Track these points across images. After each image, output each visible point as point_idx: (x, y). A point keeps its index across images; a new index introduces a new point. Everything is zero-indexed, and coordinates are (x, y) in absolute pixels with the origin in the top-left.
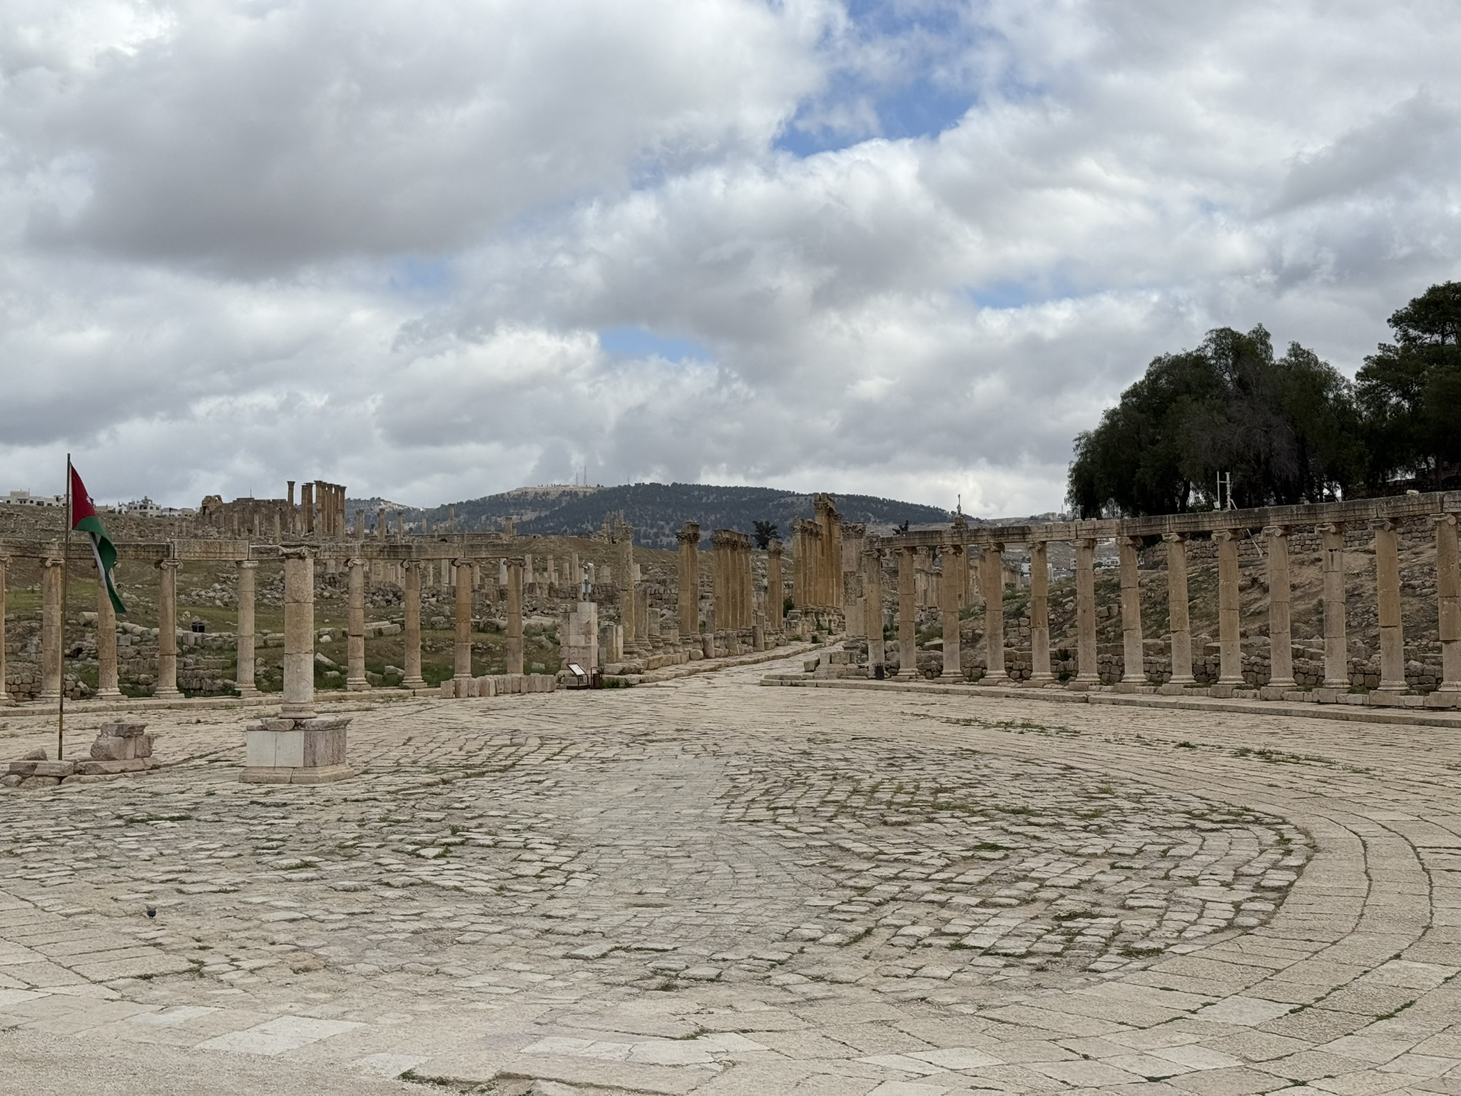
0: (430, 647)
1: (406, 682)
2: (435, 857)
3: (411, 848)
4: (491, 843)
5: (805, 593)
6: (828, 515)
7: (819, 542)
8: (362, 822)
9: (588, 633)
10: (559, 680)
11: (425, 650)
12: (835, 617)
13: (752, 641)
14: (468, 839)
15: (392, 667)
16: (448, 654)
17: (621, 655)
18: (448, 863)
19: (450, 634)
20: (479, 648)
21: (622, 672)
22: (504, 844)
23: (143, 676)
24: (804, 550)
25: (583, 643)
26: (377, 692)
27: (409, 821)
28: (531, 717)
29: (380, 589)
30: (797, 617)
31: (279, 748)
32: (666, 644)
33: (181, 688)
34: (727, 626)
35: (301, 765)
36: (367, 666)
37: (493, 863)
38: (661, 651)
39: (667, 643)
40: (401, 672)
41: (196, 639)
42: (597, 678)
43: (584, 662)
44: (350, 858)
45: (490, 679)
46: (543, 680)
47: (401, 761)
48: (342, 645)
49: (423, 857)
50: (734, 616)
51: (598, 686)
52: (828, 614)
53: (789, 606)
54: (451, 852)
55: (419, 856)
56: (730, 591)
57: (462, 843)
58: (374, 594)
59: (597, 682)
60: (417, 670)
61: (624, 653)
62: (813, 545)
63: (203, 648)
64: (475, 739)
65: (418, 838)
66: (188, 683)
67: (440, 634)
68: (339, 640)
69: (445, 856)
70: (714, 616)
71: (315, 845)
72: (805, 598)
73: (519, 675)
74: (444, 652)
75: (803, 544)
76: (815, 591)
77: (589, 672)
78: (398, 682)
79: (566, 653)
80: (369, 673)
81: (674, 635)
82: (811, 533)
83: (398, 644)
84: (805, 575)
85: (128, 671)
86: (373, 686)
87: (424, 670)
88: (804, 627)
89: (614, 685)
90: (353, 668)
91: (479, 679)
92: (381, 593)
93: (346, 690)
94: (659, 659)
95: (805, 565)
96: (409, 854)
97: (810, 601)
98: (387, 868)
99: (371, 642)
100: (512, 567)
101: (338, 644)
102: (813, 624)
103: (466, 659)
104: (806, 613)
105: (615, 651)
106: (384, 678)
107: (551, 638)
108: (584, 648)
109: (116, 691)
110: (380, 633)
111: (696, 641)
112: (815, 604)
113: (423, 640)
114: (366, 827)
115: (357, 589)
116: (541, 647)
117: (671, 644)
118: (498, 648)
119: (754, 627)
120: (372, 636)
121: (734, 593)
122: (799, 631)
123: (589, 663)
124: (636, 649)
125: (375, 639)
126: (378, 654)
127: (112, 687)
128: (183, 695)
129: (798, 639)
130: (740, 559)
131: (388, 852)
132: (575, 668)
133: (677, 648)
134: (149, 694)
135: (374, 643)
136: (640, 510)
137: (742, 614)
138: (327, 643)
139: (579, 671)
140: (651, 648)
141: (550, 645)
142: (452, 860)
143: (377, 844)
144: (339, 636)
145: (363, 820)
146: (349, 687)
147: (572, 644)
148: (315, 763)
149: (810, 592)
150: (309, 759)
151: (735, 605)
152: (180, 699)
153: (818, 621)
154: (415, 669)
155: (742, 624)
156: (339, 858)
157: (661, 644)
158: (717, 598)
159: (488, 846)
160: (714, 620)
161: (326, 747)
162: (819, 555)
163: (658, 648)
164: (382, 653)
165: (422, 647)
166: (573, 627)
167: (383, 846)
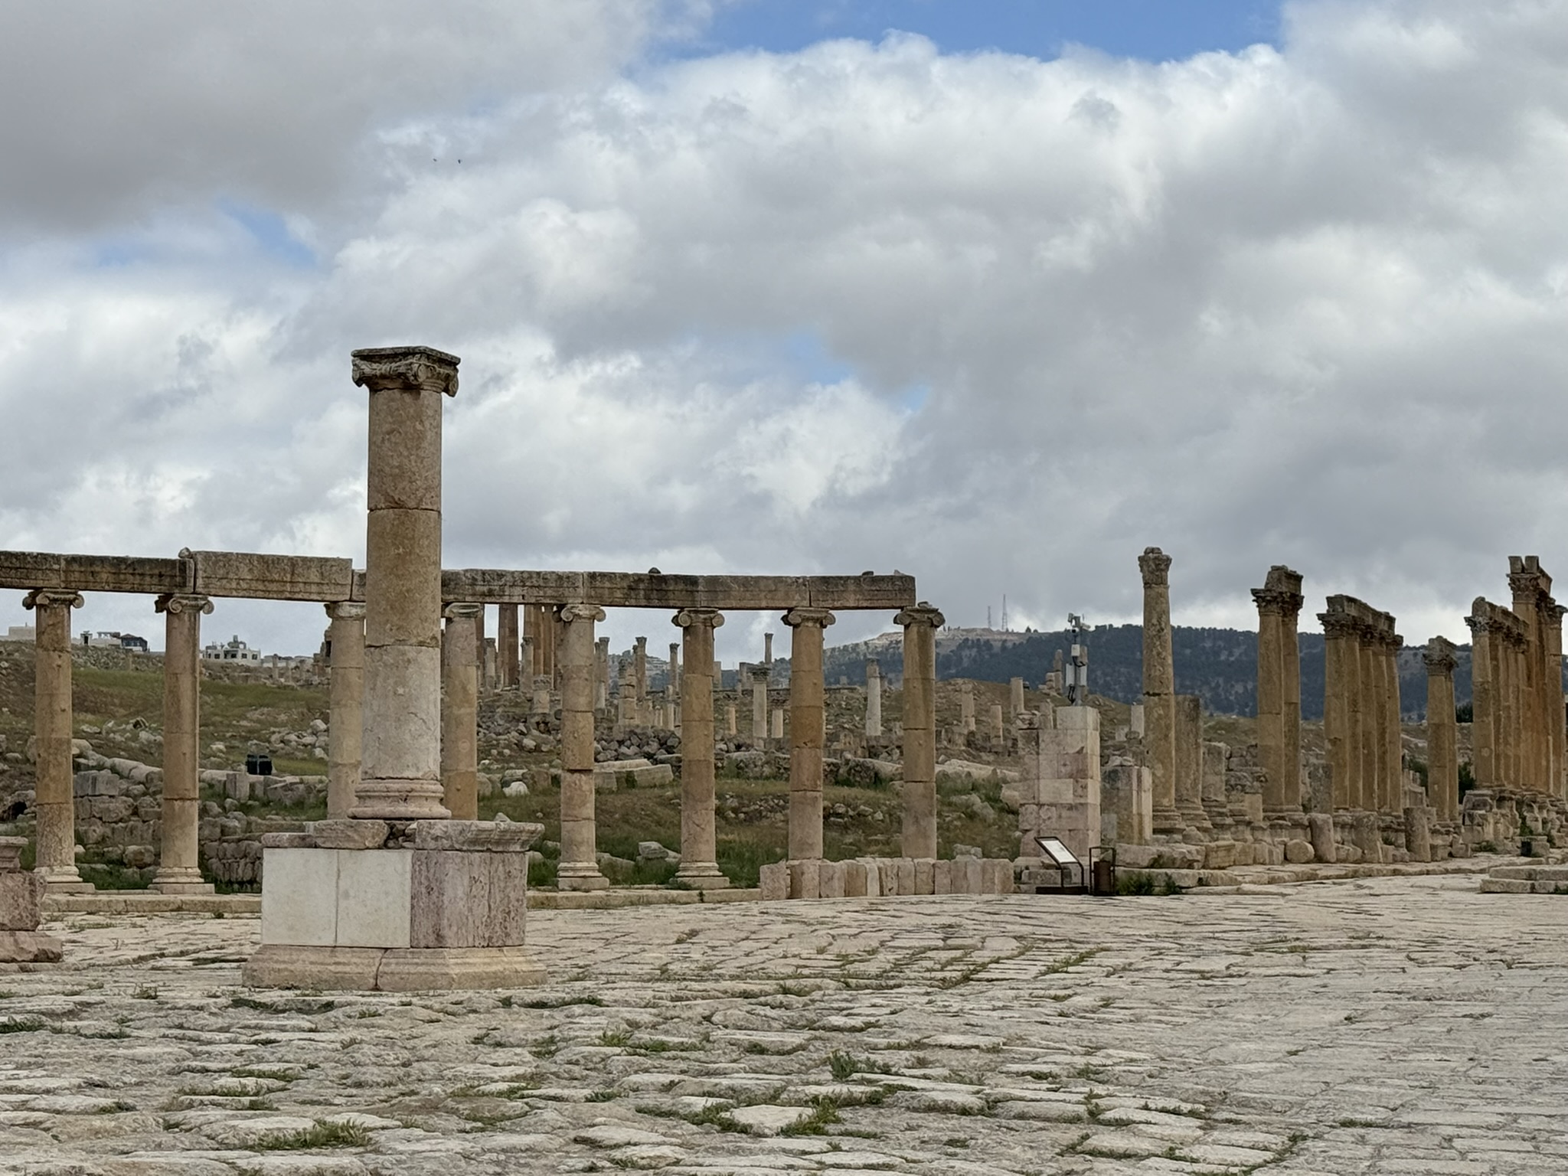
0: (735, 811)
1: (684, 875)
2: (787, 1132)
3: (700, 1104)
4: (974, 1102)
5: (1498, 757)
6: (1537, 606)
7: (1521, 657)
8: (545, 1049)
9: (1079, 775)
10: (1018, 877)
11: (725, 818)
12: (1554, 815)
13: (1402, 840)
14: (891, 1089)
15: (654, 845)
16: (772, 825)
17: (1148, 833)
18: (836, 1148)
19: (779, 787)
20: (838, 815)
21: (1157, 862)
22: (1020, 1107)
23: (132, 848)
24: (1496, 668)
25: (1069, 798)
26: (622, 892)
27: (693, 1048)
28: (975, 915)
29: (632, 732)
30: (1485, 804)
31: (346, 895)
32: (1238, 823)
33: (207, 874)
34: (1355, 803)
35: (403, 940)
36: (601, 844)
37: (998, 1156)
38: (1228, 836)
39: (1242, 821)
40: (672, 856)
41: (252, 786)
42: (1104, 872)
43: (1072, 838)
44: (491, 1123)
45: (871, 864)
46: (984, 871)
47: (670, 967)
48: (551, 801)
49: (745, 1130)
50: (1368, 786)
51: (1105, 887)
52: (1541, 808)
53: (1466, 784)
54: (838, 1121)
55: (729, 1127)
56: (1360, 729)
57: (874, 1101)
58: (621, 743)
59: (1104, 879)
60: (708, 848)
61: (1155, 831)
62: (1512, 657)
63: (266, 804)
64: (855, 936)
65: (725, 1082)
66: (228, 868)
67: (754, 787)
68: (544, 792)
69: (818, 1131)
70: (1329, 777)
71: (384, 1092)
72: (1497, 767)
73: (932, 861)
74: (765, 822)
75: (1494, 658)
76: (1517, 757)
77: (1085, 862)
78: (667, 877)
79: (1032, 819)
80: (607, 856)
81: (1252, 805)
82: (1508, 635)
83: (668, 803)
84: (1497, 720)
85: (103, 840)
86: (615, 882)
87: (723, 853)
88: (1496, 825)
89: (1143, 888)
90: (571, 842)
91: (843, 864)
92: (635, 740)
93: (556, 887)
94: (1229, 849)
95: (1498, 701)
96: (697, 1120)
97: (1507, 777)
98: (617, 1154)
99: (610, 798)
100: (914, 629)
101: (542, 798)
102: (1514, 823)
103: (816, 832)
104: (1501, 800)
105: (1135, 822)
106: (638, 869)
107: (993, 800)
108: (1071, 808)
109: (70, 873)
110: (629, 780)
111: (1296, 825)
112: (1516, 784)
113: (719, 796)
114: (558, 1057)
115: (579, 668)
116: (972, 816)
117: (1249, 823)
118: (879, 816)
119: (1407, 811)
120: (614, 787)
121: (1367, 735)
122: (1489, 832)
123: (1084, 841)
124: (1181, 824)
125: (618, 792)
126: (627, 822)
127: (63, 864)
128: (211, 887)
129: (1490, 848)
130: (1379, 665)
131: (622, 1111)
132: (1053, 846)
133: (1258, 834)
134: (142, 885)
135: (618, 801)
136: (1105, 675)
137: (1383, 781)
138: (519, 797)
139: (1064, 856)
140: (1208, 824)
141: (991, 813)
142: (846, 1143)
143: (587, 1092)
144: (544, 783)
145: (552, 1040)
146: (562, 883)
147: (1044, 798)
148: (439, 937)
149: (1507, 757)
150: (426, 925)
151: (1368, 763)
152: (206, 893)
153: (1524, 819)
154: (704, 848)
155: (1382, 803)
156: (454, 1122)
157: (1229, 821)
158: (1334, 742)
159: (965, 1111)
160: (1329, 787)
161: (470, 896)
162: (1523, 687)
163: (1222, 827)
164: (633, 819)
165: (719, 812)
166: (1047, 760)
167: (607, 1098)
